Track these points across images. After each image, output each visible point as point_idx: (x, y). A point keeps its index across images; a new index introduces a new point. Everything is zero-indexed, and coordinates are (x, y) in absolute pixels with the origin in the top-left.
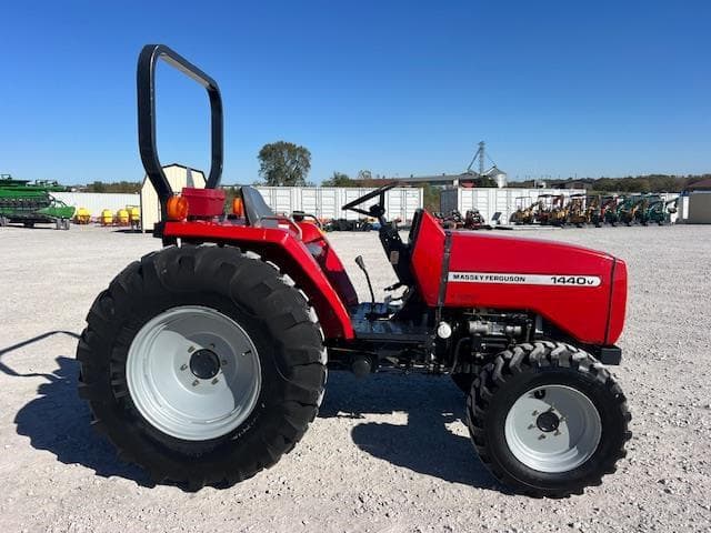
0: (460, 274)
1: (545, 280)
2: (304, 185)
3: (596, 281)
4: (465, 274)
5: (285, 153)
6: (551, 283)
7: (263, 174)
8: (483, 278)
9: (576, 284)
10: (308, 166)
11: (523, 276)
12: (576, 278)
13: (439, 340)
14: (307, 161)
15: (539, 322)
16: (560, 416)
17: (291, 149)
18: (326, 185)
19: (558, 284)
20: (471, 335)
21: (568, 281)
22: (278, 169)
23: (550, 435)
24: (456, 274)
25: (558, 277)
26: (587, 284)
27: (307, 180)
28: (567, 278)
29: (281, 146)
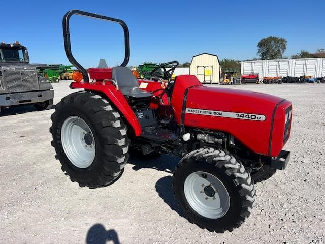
0: (191, 109)
1: (233, 115)
2: (281, 58)
3: (262, 118)
4: (193, 110)
5: (273, 42)
6: (236, 117)
7: (259, 54)
8: (201, 112)
9: (250, 119)
10: (285, 48)
11: (221, 112)
12: (250, 115)
13: (183, 142)
14: (284, 46)
15: (232, 138)
16: (215, 190)
17: (276, 40)
18: (295, 57)
19: (239, 118)
20: (199, 141)
21: (246, 117)
22: (267, 51)
23: (210, 198)
24: (189, 109)
25: (240, 114)
26: (256, 119)
27: (283, 56)
28: (245, 115)
29: (271, 39)
